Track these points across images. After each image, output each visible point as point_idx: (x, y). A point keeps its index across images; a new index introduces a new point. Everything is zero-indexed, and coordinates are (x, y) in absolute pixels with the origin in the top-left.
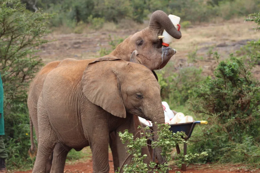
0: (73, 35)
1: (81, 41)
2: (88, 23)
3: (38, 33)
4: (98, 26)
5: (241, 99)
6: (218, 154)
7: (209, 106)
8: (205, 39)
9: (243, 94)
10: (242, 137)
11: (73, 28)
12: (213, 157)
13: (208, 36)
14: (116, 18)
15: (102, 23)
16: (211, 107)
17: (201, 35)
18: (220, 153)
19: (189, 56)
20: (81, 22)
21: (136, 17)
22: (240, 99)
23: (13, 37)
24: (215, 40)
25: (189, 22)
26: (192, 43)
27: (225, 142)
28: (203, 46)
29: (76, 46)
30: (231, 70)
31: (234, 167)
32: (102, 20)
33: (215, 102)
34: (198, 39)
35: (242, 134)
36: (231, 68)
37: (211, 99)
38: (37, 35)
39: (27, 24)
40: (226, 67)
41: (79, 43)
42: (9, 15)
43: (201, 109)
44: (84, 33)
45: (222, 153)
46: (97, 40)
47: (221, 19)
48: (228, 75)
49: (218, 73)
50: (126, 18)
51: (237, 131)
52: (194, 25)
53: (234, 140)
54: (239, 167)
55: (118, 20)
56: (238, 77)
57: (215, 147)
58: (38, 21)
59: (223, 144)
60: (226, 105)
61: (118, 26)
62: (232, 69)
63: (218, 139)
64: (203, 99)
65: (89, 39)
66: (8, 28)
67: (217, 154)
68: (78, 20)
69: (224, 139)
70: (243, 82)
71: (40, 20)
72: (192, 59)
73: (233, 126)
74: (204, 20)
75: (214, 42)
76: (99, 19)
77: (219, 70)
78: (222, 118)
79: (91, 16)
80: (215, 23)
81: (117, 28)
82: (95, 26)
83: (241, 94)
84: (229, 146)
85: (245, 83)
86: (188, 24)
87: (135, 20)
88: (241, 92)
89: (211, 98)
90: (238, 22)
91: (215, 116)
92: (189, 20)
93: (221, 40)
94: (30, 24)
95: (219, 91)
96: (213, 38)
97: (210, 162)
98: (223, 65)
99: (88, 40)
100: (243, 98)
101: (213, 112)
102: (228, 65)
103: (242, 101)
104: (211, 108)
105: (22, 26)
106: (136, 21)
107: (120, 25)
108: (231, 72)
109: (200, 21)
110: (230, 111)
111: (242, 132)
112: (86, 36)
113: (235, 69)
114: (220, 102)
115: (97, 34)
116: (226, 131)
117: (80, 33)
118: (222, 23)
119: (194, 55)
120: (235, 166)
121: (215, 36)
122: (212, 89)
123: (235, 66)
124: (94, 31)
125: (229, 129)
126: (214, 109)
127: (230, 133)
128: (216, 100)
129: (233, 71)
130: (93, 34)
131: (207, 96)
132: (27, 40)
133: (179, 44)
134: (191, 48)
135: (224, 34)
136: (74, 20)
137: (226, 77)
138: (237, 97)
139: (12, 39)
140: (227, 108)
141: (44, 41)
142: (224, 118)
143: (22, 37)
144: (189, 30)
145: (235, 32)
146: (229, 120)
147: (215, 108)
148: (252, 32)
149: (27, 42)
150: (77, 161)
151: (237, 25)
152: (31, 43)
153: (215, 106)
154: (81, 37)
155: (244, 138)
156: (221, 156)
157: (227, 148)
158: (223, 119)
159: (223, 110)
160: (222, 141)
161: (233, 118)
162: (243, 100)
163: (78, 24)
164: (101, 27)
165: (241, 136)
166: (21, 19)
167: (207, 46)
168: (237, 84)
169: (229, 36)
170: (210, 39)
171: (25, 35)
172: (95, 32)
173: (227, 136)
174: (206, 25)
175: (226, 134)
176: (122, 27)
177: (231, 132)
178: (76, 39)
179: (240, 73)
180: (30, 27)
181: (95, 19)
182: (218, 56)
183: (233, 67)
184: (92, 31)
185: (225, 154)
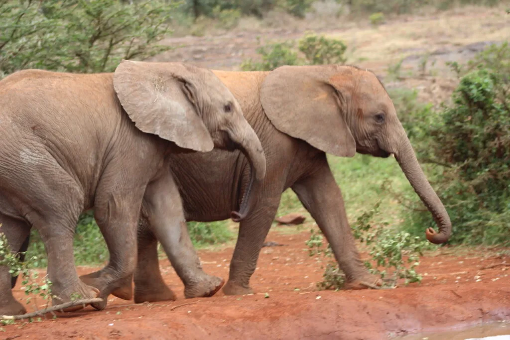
0: (189, 39)
1: (204, 48)
2: (213, 17)
3: (155, 35)
4: (229, 23)
5: (499, 139)
6: (462, 230)
7: (445, 152)
8: (411, 43)
9: (500, 130)
10: (501, 203)
11: (189, 27)
12: (453, 236)
13: (415, 37)
14: (260, 10)
15: (236, 18)
16: (448, 153)
17: (403, 35)
18: (465, 229)
19: (390, 70)
20: (202, 17)
21: (292, 8)
22: (496, 139)
23: (114, 41)
24: (426, 43)
25: (380, 15)
26: (389, 49)
27: (473, 210)
28: (408, 54)
29: (198, 56)
30: (481, 92)
31: (490, 252)
32: (236, 13)
33: (454, 144)
34: (400, 43)
35: (500, 197)
36: (481, 88)
37: (448, 140)
38: (153, 37)
39: (137, 20)
40: (472, 86)
41: (200, 52)
42: (108, 5)
43: (432, 156)
44: (208, 35)
45: (468, 230)
46: (231, 46)
47: (433, 10)
48: (476, 100)
49: (459, 96)
50: (276, 9)
51: (492, 191)
52: (390, 19)
53: (487, 207)
54: (500, 252)
55: (264, 13)
56: (492, 102)
57: (457, 219)
58: (155, 15)
59: (469, 215)
60: (473, 149)
61: (263, 22)
62: (482, 90)
63: (462, 205)
64: (434, 139)
65: (217, 45)
66: (106, 27)
67: (460, 231)
68: (197, 14)
69: (471, 206)
70: (501, 110)
71: (158, 13)
72: (394, 75)
73: (485, 183)
74: (405, 12)
75: (426, 46)
76: (231, 11)
77: (460, 93)
78: (466, 172)
79: (218, 8)
80: (423, 15)
81: (262, 26)
82: (225, 23)
83: (497, 131)
84: (480, 218)
85: (504, 112)
86: (380, 19)
87: (290, 12)
88: (497, 127)
89: (448, 138)
90: (462, 14)
91: (456, 167)
92: (379, 11)
93: (438, 43)
94: (142, 20)
95: (461, 126)
96: (423, 40)
97: (449, 244)
98: (467, 83)
99: (216, 47)
100: (501, 138)
101: (451, 161)
102: (476, 83)
103: (500, 143)
104: (449, 156)
105: (127, 24)
106: (293, 14)
107: (265, 20)
108: (481, 95)
109: (399, 13)
110: (480, 160)
111: (500, 194)
112: (212, 40)
113: (488, 90)
114: (462, 145)
115: (229, 35)
116: (474, 192)
117: (200, 36)
118: (435, 16)
119: (398, 68)
120: (491, 249)
121: (427, 37)
122: (449, 123)
123: (487, 84)
124: (224, 31)
125: (478, 189)
126: (452, 157)
127: (480, 195)
128: (456, 141)
129: (483, 92)
130: (221, 37)
131: (441, 136)
132: (136, 47)
133: (368, 51)
134: (389, 57)
135: (441, 34)
136: (190, 14)
137: (472, 104)
138: (492, 136)
139: (111, 45)
140: (474, 154)
141: (163, 48)
142: (469, 171)
143: (129, 41)
144: (382, 28)
145: (458, 30)
146: (478, 174)
147: (455, 155)
148: (487, 29)
149: (136, 50)
150: (223, 245)
151: (461, 19)
152: (143, 51)
153: (454, 152)
154: (203, 43)
155: (504, 204)
156: (467, 234)
157: (476, 220)
158: (468, 173)
159: (467, 157)
160: (467, 209)
161: (485, 171)
162: (501, 141)
163: (198, 20)
164: (235, 25)
165: (498, 200)
166: (126, 12)
167: (415, 53)
168: (490, 114)
169: (450, 36)
170: (418, 43)
171: (134, 39)
172: (225, 34)
173: (476, 200)
174: (409, 18)
175: (474, 198)
176: (270, 25)
177: (482, 195)
178: (195, 45)
179: (495, 97)
180: (141, 23)
181: (225, 12)
182: (459, 68)
183: (484, 86)
184: (220, 31)
185: (473, 231)
